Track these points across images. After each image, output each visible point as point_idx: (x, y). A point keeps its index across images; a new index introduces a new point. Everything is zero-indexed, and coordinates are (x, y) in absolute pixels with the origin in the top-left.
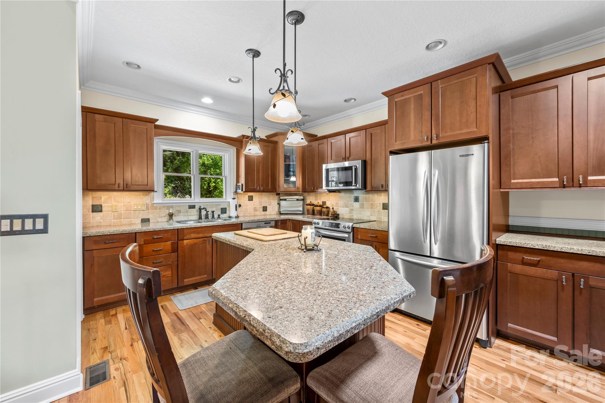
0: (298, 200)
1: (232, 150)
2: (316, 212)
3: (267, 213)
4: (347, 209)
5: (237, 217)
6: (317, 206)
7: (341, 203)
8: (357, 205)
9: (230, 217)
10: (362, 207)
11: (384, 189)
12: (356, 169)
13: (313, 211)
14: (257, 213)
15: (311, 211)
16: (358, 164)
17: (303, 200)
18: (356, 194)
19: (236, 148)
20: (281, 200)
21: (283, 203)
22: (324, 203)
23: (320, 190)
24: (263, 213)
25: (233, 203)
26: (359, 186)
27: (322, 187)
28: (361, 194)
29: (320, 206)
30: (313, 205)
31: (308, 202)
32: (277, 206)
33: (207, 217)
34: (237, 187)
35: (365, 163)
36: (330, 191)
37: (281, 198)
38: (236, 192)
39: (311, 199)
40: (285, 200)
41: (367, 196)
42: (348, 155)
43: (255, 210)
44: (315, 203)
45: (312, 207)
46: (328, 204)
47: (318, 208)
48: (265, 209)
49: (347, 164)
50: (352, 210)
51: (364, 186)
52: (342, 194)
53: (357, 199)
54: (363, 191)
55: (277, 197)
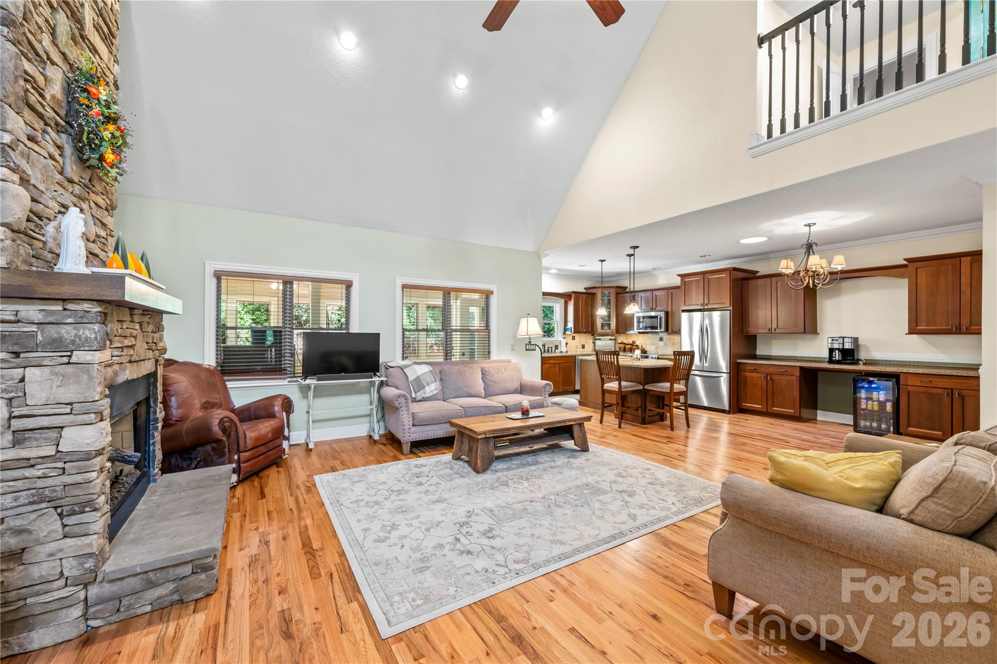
0: (610, 339)
1: (562, 301)
2: (627, 349)
3: (585, 350)
4: (654, 347)
5: (567, 352)
6: (628, 344)
7: (649, 342)
8: (661, 343)
9: (561, 352)
10: (666, 345)
11: (678, 332)
12: (660, 318)
13: (625, 348)
14: (578, 350)
15: (622, 348)
16: (662, 314)
17: (615, 339)
18: (661, 335)
19: (564, 300)
20: (596, 339)
21: (598, 342)
22: (634, 342)
23: (631, 332)
24: (582, 350)
25: (564, 342)
26: (663, 330)
27: (633, 330)
28: (665, 336)
29: (631, 344)
30: (624, 344)
31: (620, 341)
32: (592, 345)
33: (548, 351)
34: (565, 330)
35: (667, 313)
36: (640, 333)
37: (596, 338)
38: (564, 333)
39: (621, 339)
40: (600, 339)
41: (670, 336)
42: (654, 307)
43: (577, 347)
44: (626, 342)
45: (623, 345)
46: (637, 343)
47: (629, 346)
48: (583, 347)
49: (653, 314)
50: (658, 347)
51: (667, 330)
52: (649, 335)
53: (661, 339)
54: (666, 333)
55: (592, 337)
